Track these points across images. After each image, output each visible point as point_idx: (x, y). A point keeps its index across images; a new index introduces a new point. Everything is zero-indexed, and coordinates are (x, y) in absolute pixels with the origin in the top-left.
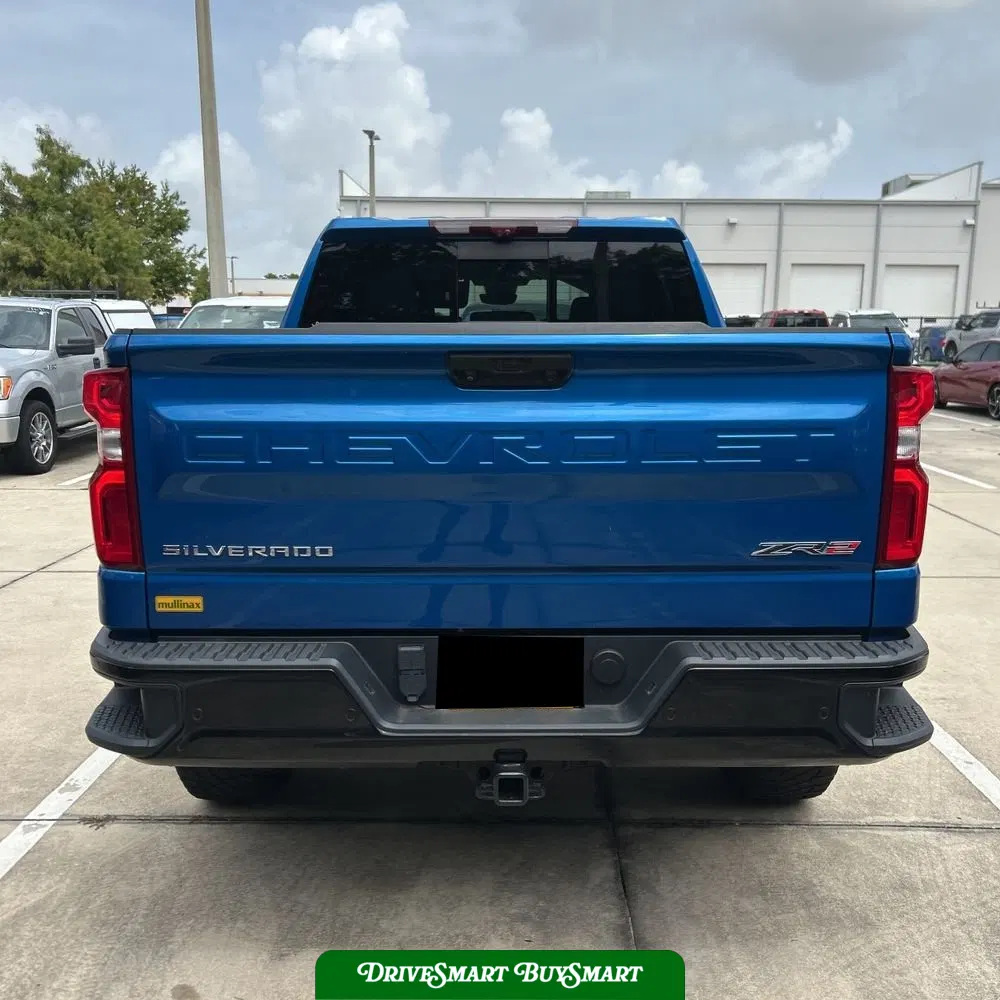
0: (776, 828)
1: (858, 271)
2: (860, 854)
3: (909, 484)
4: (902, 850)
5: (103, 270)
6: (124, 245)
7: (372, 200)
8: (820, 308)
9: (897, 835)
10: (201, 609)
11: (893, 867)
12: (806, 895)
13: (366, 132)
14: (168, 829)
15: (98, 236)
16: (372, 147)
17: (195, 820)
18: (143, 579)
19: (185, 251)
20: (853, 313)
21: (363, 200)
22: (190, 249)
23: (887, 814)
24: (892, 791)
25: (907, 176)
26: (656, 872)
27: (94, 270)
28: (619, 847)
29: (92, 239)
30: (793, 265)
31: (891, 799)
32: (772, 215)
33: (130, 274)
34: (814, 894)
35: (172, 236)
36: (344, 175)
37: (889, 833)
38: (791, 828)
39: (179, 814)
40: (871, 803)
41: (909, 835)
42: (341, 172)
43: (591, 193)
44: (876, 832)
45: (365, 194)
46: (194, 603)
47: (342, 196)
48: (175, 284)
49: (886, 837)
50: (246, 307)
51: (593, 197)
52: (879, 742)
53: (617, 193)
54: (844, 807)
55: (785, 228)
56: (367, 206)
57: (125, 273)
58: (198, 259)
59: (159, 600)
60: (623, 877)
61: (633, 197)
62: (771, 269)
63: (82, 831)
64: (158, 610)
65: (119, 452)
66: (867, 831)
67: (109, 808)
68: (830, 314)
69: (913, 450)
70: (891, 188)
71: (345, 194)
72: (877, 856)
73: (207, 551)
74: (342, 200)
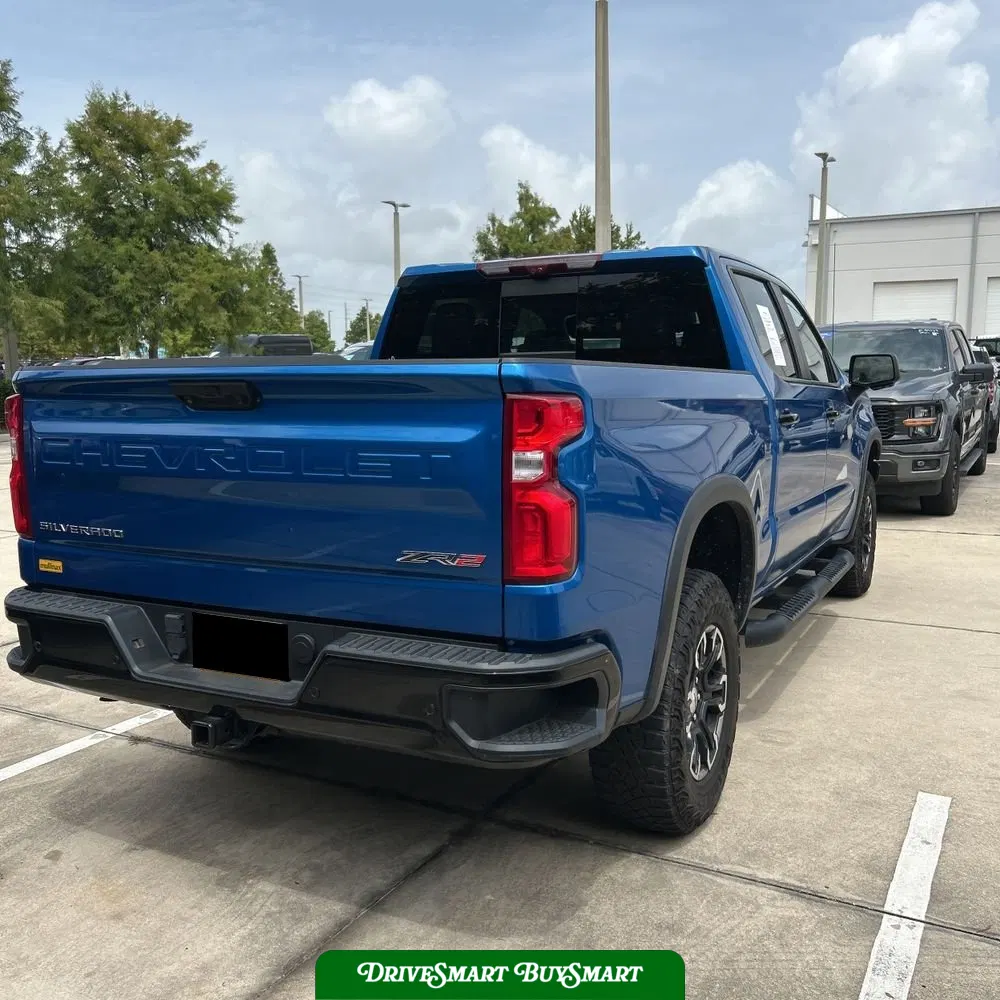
7: (823, 223)
10: (61, 571)
16: (825, 170)
36: (814, 198)
37: (726, 882)
42: (811, 196)
46: (57, 566)
47: (811, 220)
63: (122, 744)
67: (155, 733)
71: (816, 218)
74: (812, 225)
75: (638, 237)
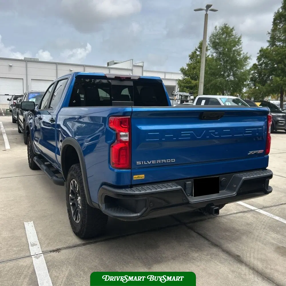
10: (144, 178)
14: (79, 248)
17: (84, 244)
18: (130, 172)
43: (26, 58)
46: (142, 176)
59: (134, 176)
64: (134, 179)
65: (128, 138)
70: (110, 64)
73: (147, 162)
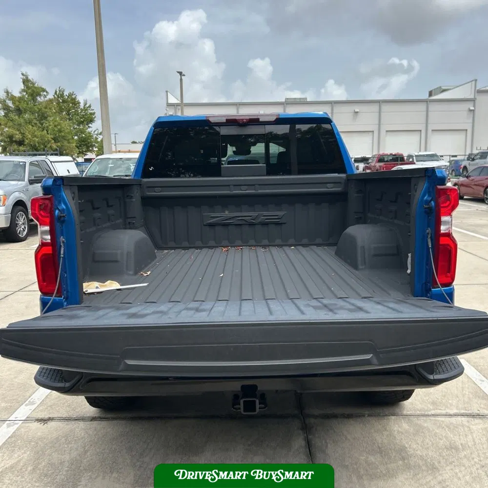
0: (386, 418)
1: (418, 134)
2: (428, 430)
3: (448, 245)
4: (450, 428)
5: (53, 141)
6: (63, 129)
7: (182, 105)
8: (400, 152)
9: (447, 420)
11: (446, 437)
12: (402, 453)
13: (178, 72)
14: (79, 424)
15: (50, 125)
16: (181, 80)
17: (93, 419)
19: (92, 132)
20: (417, 154)
21: (177, 105)
22: (95, 131)
23: (442, 409)
24: (445, 396)
25: (440, 87)
26: (326, 442)
27: (49, 142)
28: (306, 429)
29: (47, 127)
30: (387, 131)
31: (443, 401)
32: (375, 107)
33: (66, 143)
34: (406, 453)
35: (87, 125)
36: (168, 93)
38: (393, 417)
39: (85, 416)
40: (434, 403)
41: (453, 420)
42: (167, 92)
43: (288, 99)
44: (437, 419)
45: (179, 102)
47: (167, 103)
48: (88, 147)
49: (443, 421)
50: (121, 159)
51: (289, 101)
52: (437, 377)
53: (300, 98)
54: (420, 406)
55: (382, 113)
56: (179, 108)
57: (63, 143)
58: (99, 136)
60: (309, 444)
61: (308, 100)
62: (376, 133)
63: (36, 425)
65: (49, 237)
66: (432, 418)
67: (50, 413)
68: (405, 155)
69: (449, 228)
70: (433, 93)
71: (169, 102)
72: (437, 431)
74: (167, 105)
75: (90, 106)
